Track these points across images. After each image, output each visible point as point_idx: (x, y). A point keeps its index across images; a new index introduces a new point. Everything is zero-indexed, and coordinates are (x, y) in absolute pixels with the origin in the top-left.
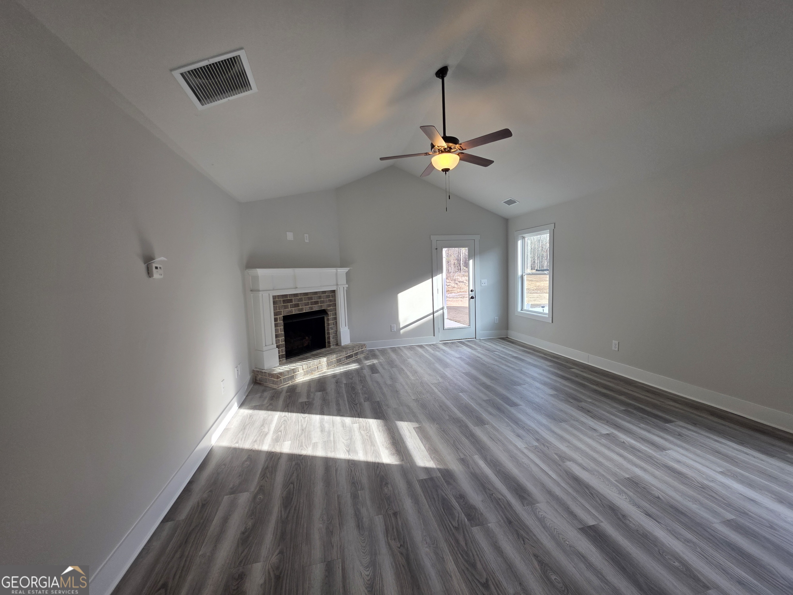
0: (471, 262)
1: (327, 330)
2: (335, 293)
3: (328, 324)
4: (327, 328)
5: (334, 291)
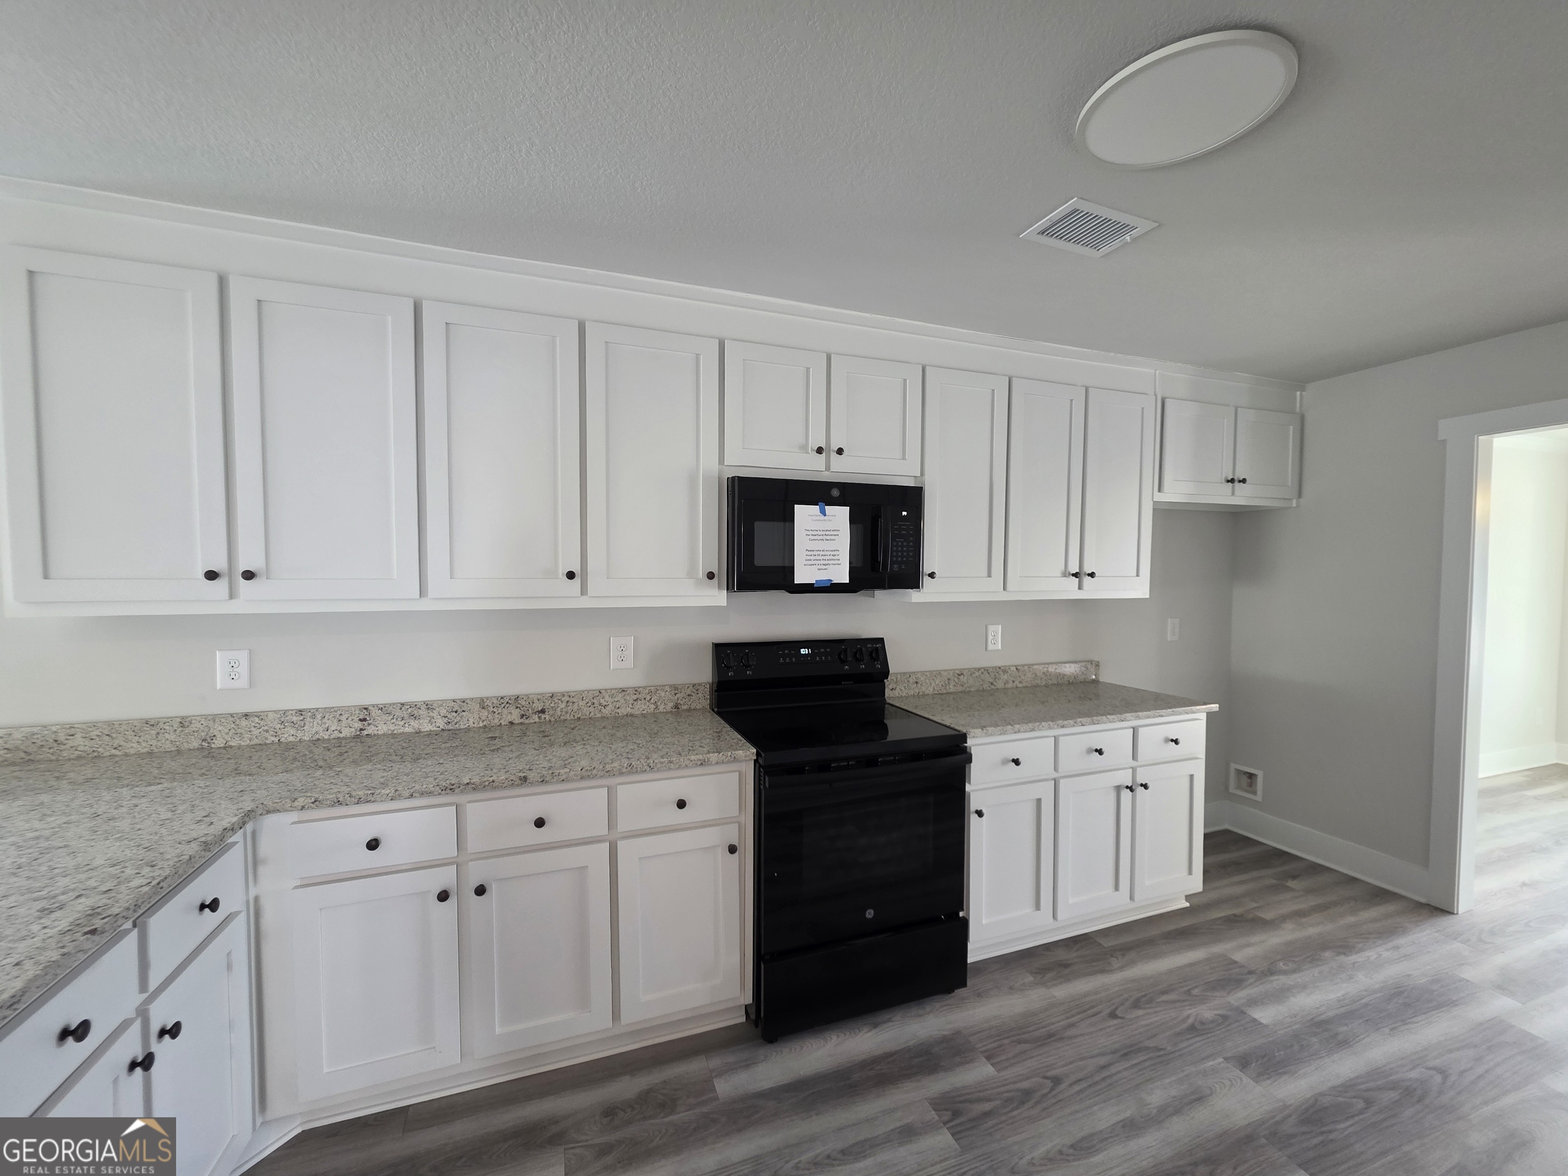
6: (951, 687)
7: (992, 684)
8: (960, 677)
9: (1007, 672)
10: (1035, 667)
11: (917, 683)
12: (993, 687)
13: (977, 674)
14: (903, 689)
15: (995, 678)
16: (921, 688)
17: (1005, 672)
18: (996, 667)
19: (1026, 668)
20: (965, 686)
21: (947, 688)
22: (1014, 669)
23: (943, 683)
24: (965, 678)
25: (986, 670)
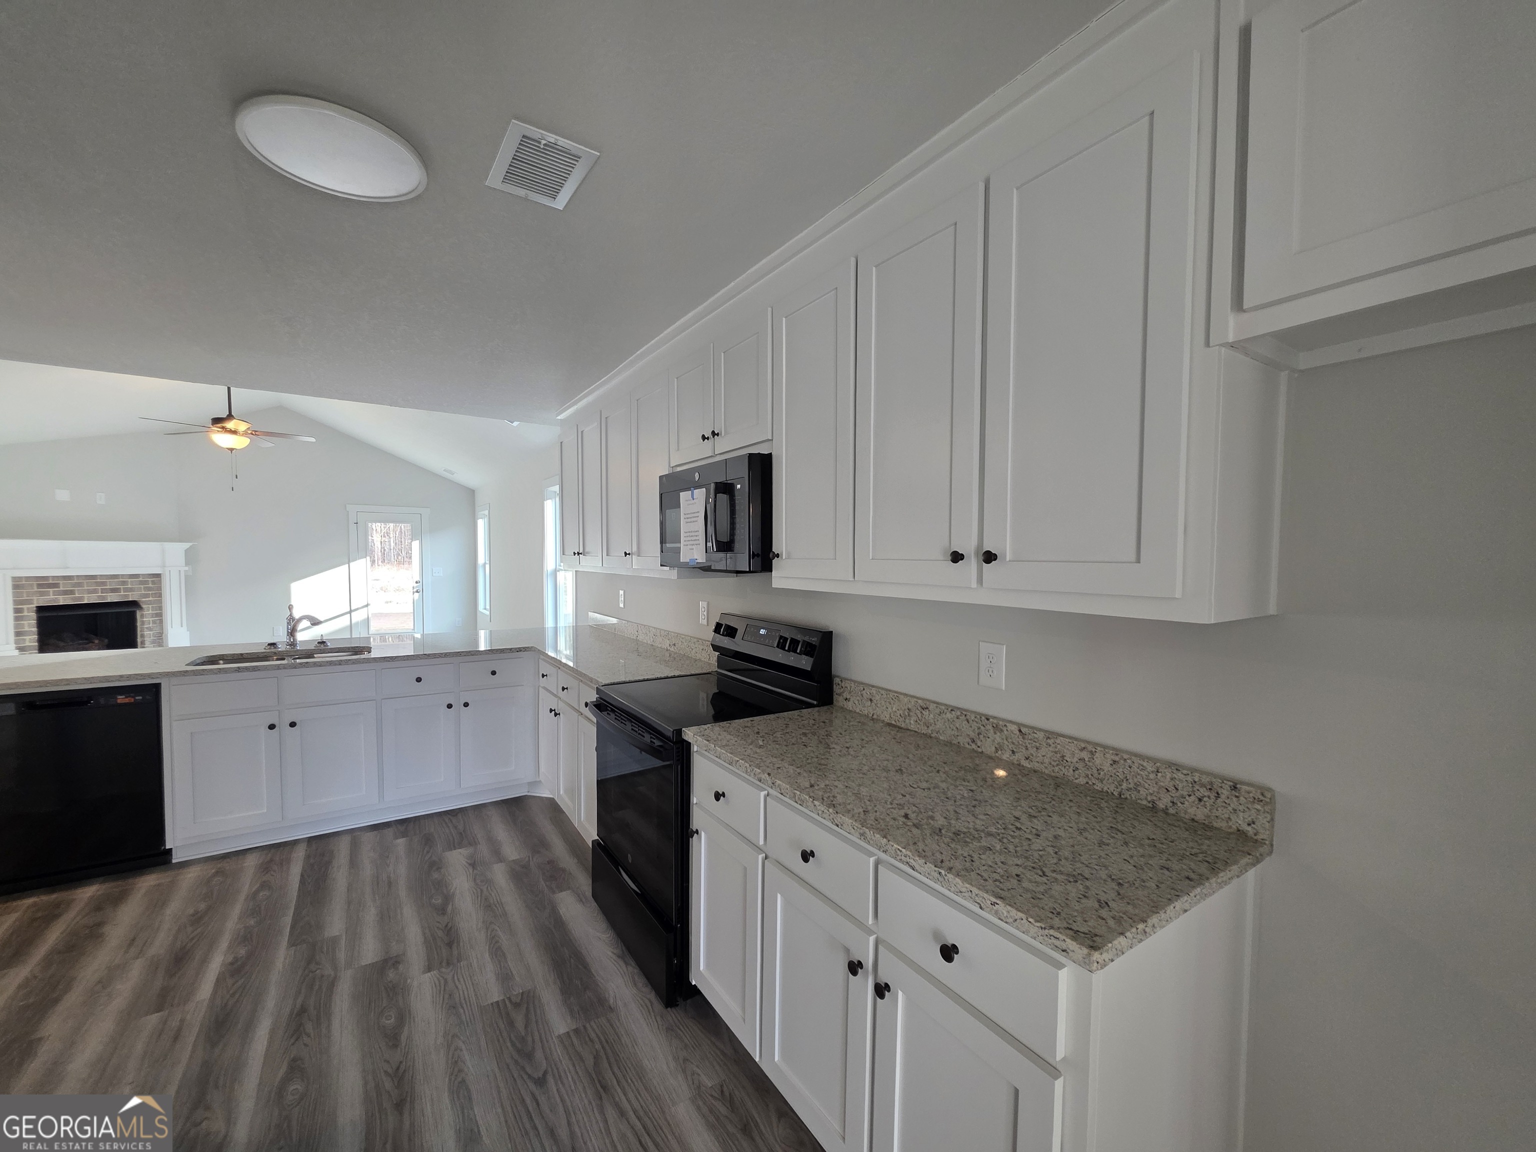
0: (416, 545)
1: (141, 631)
2: (161, 578)
3: (143, 623)
4: (141, 628)
5: (158, 576)
6: (912, 722)
7: (973, 741)
8: (923, 712)
9: (1002, 731)
10: (1059, 740)
11: (871, 700)
12: (974, 746)
13: (949, 715)
14: (857, 702)
15: (979, 734)
16: (875, 709)
17: (996, 728)
18: (981, 715)
19: (1040, 735)
20: (931, 728)
21: (907, 721)
22: (1014, 728)
23: (901, 712)
24: (932, 716)
25: (964, 713)
